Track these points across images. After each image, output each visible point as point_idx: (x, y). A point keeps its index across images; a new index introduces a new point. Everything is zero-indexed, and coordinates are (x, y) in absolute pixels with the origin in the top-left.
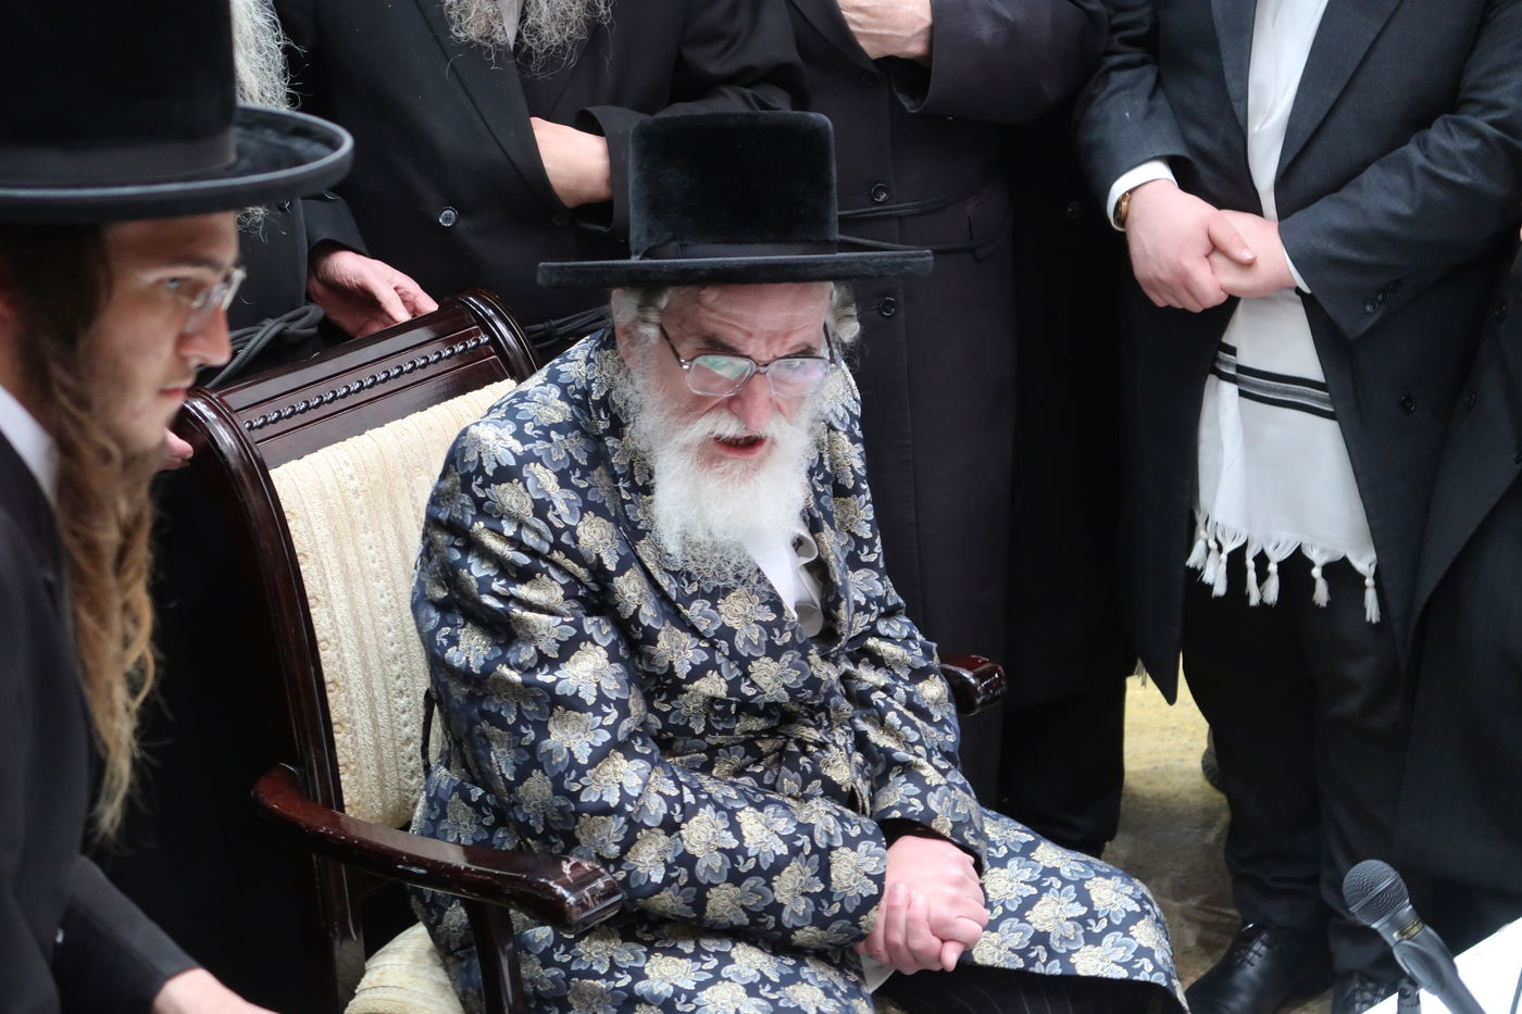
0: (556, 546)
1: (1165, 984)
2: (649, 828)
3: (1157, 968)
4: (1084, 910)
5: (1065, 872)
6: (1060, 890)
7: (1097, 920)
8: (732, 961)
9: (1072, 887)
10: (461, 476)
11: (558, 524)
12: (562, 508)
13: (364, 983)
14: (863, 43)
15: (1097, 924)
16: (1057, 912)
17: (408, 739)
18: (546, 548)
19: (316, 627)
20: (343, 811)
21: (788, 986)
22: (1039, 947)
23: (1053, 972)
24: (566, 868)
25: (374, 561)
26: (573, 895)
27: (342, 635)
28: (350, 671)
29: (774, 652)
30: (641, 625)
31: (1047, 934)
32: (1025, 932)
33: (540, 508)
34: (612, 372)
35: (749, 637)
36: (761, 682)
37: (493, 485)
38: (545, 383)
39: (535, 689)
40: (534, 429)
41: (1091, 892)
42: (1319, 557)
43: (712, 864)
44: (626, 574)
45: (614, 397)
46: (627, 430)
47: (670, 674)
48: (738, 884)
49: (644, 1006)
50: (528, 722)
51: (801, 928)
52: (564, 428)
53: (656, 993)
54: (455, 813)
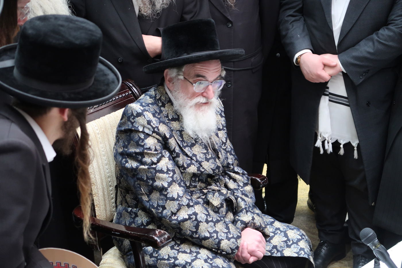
0: (154, 132)
1: (307, 257)
2: (184, 206)
3: (305, 253)
4: (286, 239)
5: (281, 229)
6: (280, 234)
7: (290, 241)
8: (200, 253)
9: (283, 233)
10: (127, 117)
11: (154, 126)
12: (154, 122)
13: (102, 262)
16: (279, 240)
17: (112, 198)
18: (151, 133)
20: (96, 217)
21: (214, 259)
22: (275, 249)
23: (278, 256)
24: (157, 232)
25: (103, 152)
26: (159, 239)
27: (96, 171)
28: (97, 181)
29: (207, 160)
30: (176, 152)
31: (276, 246)
32: (270, 246)
33: (149, 122)
34: (162, 91)
35: (200, 156)
36: (205, 168)
37: (136, 118)
38: (145, 96)
39: (151, 169)
40: (145, 104)
41: (288, 234)
42: (342, 142)
43: (202, 216)
44: (172, 138)
45: (162, 97)
46: (166, 105)
47: (183, 166)
48: (207, 223)
49: (178, 267)
50: (150, 179)
51: (223, 240)
52: (152, 104)
53: (181, 264)
54: (124, 215)
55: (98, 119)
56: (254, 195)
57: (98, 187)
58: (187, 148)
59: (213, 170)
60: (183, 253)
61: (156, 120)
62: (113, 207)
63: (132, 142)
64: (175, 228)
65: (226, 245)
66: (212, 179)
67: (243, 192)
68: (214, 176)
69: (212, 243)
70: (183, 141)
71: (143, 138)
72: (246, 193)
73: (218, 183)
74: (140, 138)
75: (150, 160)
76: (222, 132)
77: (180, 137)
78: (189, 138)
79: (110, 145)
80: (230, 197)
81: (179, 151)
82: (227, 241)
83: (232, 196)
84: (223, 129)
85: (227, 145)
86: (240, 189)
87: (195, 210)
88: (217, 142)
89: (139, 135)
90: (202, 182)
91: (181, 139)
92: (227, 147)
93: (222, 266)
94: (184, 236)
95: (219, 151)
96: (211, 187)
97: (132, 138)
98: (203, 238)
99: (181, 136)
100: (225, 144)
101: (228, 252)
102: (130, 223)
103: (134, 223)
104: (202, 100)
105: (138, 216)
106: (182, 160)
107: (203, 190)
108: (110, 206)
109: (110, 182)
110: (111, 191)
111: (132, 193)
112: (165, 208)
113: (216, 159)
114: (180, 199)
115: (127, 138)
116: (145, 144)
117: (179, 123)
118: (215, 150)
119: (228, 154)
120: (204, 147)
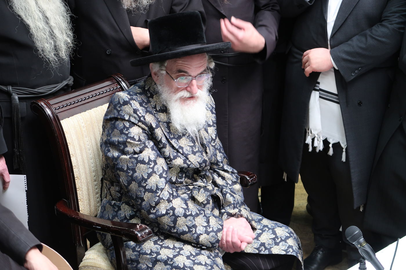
0: (140, 121)
1: (295, 255)
2: (164, 200)
3: (294, 251)
4: (274, 236)
5: (270, 226)
6: (268, 231)
7: (278, 239)
8: (183, 249)
9: (271, 230)
10: (114, 106)
11: (140, 115)
12: (141, 111)
13: (85, 258)
16: (267, 237)
17: (97, 193)
18: (136, 122)
19: (72, 162)
20: (79, 212)
22: (262, 247)
23: (266, 253)
24: (138, 227)
25: (88, 145)
26: (140, 234)
27: (80, 165)
28: (81, 174)
29: (194, 153)
30: (162, 143)
31: (264, 243)
32: (258, 243)
33: (135, 111)
34: (151, 82)
35: (187, 149)
36: (192, 161)
37: (122, 106)
38: (134, 86)
39: (132, 159)
40: (133, 93)
41: (276, 231)
42: (332, 141)
43: (179, 211)
44: (158, 129)
45: (151, 88)
46: (154, 96)
47: (169, 157)
48: (186, 218)
49: (159, 262)
50: (130, 169)
51: (202, 234)
52: (140, 94)
53: (163, 259)
54: (108, 209)
55: (84, 112)
57: (82, 181)
58: (174, 140)
59: (200, 164)
60: (166, 248)
61: (142, 110)
62: (98, 202)
63: (116, 130)
65: (206, 240)
66: (198, 175)
67: (232, 190)
68: (200, 171)
69: (191, 238)
70: (170, 133)
71: (128, 126)
72: (235, 191)
73: (205, 179)
74: (125, 127)
75: (132, 150)
76: (212, 128)
77: (167, 129)
78: (176, 130)
79: (96, 139)
80: (217, 194)
81: (166, 141)
82: (206, 235)
83: (219, 193)
84: (213, 126)
85: (216, 142)
86: (229, 187)
87: (173, 204)
88: (206, 137)
89: (125, 123)
90: (189, 178)
91: (168, 131)
92: (216, 144)
95: (207, 146)
96: (197, 183)
97: (116, 126)
98: (181, 232)
99: (169, 128)
100: (215, 140)
101: (207, 246)
102: (113, 217)
103: (117, 216)
105: (121, 210)
106: (168, 151)
107: (189, 187)
108: (94, 201)
109: (94, 176)
110: (96, 186)
111: (117, 186)
112: (144, 200)
113: (203, 153)
114: (158, 191)
115: (111, 127)
116: (129, 133)
117: (167, 114)
118: (203, 145)
119: (217, 151)
120: (191, 140)
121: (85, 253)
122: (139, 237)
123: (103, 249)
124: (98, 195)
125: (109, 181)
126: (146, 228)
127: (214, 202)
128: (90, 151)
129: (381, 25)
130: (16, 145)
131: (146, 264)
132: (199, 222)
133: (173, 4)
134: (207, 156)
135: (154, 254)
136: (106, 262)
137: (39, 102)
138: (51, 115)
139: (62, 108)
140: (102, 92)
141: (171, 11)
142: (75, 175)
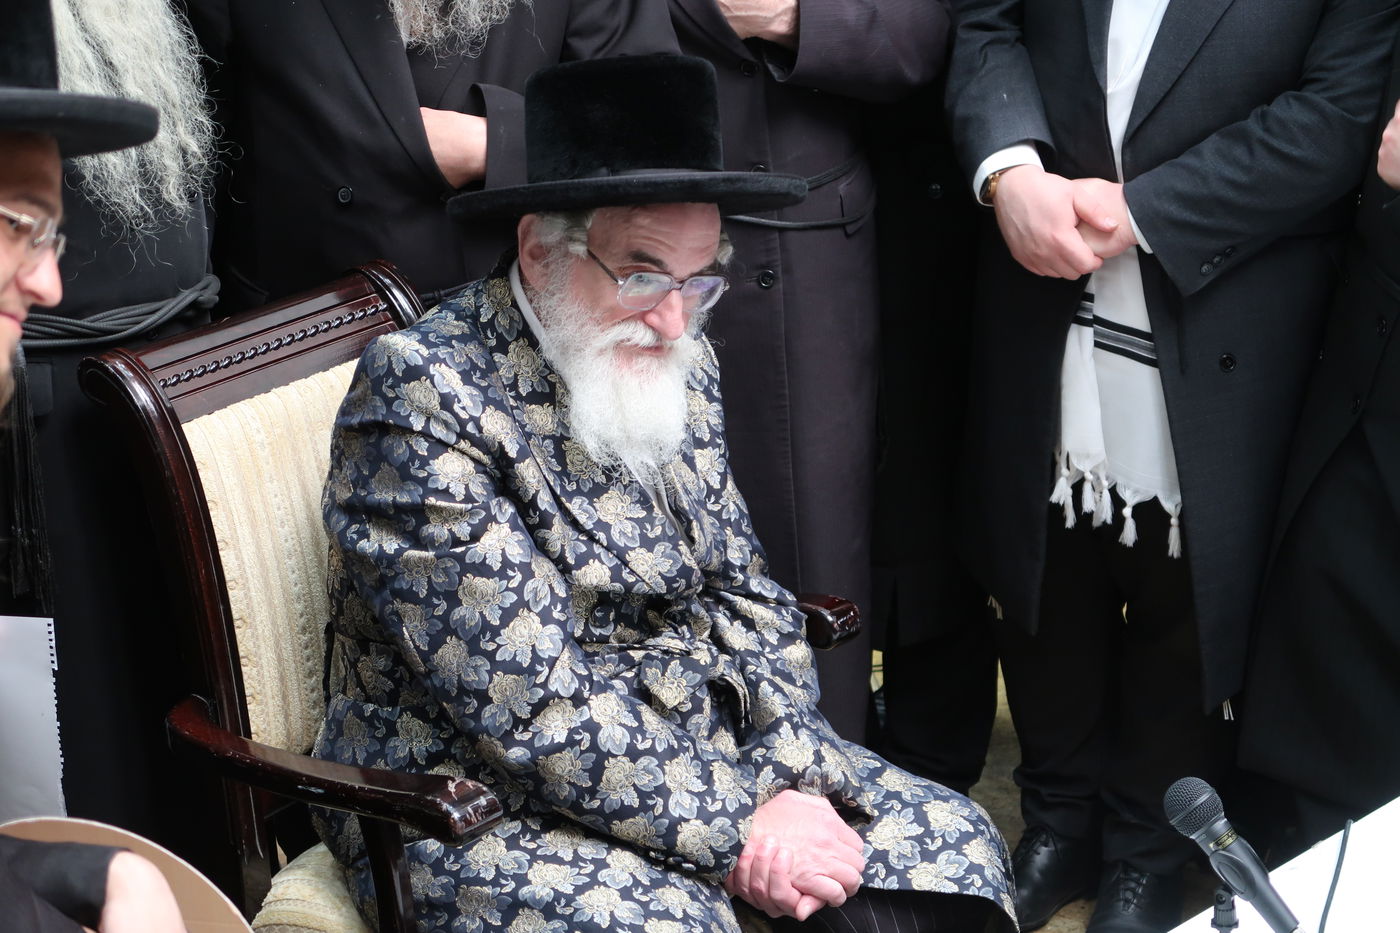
0: (463, 435)
2: (561, 698)
3: (986, 883)
5: (907, 796)
7: (933, 839)
9: (911, 809)
10: (372, 381)
11: (464, 415)
12: (466, 401)
13: (270, 897)
14: (733, 25)
15: (933, 843)
16: (896, 831)
17: (311, 671)
18: (452, 439)
19: (225, 568)
20: (251, 738)
22: (878, 864)
23: (891, 888)
24: (452, 787)
25: (279, 509)
26: (458, 811)
27: (250, 576)
28: (256, 609)
29: (648, 544)
30: (538, 509)
31: (885, 853)
33: (447, 402)
34: (499, 297)
35: (623, 531)
36: (639, 570)
37: (402, 384)
38: (440, 311)
39: (446, 559)
40: (438, 337)
41: (929, 814)
42: (1131, 499)
43: (613, 736)
44: (527, 461)
45: (500, 317)
46: (512, 347)
47: (562, 558)
48: (634, 760)
49: (526, 910)
50: (440, 593)
51: (687, 820)
52: (463, 339)
53: (537, 898)
54: (350, 729)
55: (263, 395)
56: (815, 676)
57: (260, 632)
58: (577, 500)
59: (669, 581)
60: (549, 862)
61: (471, 396)
62: (314, 702)
63: (385, 467)
64: (521, 777)
65: (697, 840)
66: (661, 614)
67: (778, 665)
68: (669, 604)
69: (646, 830)
70: (564, 474)
71: (426, 454)
72: (789, 669)
73: (685, 628)
74: (414, 454)
75: (446, 532)
76: (709, 452)
77: (553, 460)
78: (585, 464)
79: (304, 487)
80: (727, 678)
81: (551, 505)
82: (700, 825)
83: (734, 674)
84: (712, 444)
85: (725, 499)
86: (767, 655)
87: (592, 711)
88: (689, 486)
89: (412, 443)
90: (629, 624)
91: (559, 469)
92: (723, 507)
93: (684, 911)
94: (551, 803)
95: (692, 518)
96: (659, 641)
97: (384, 453)
98: (615, 810)
99: (560, 456)
100: (718, 494)
101: (701, 864)
102: (371, 758)
103: (384, 757)
104: (641, 336)
105: (396, 734)
106: (558, 534)
107: (631, 653)
108: (301, 701)
109: (302, 615)
110: (306, 648)
111: (380, 653)
112: (490, 701)
113: (681, 542)
114: (539, 668)
115: (368, 454)
116: (430, 475)
117: (554, 409)
118: (678, 513)
119: (729, 531)
120: (639, 500)
121: (272, 880)
122: (455, 822)
123: (332, 866)
124: (316, 680)
125: (352, 637)
126: (479, 793)
127: (717, 707)
128: (286, 527)
129: (1297, 98)
130: (21, 511)
131: (481, 918)
132: (678, 777)
133: (570, 32)
134: (692, 552)
135: (508, 880)
136: (344, 909)
137: (107, 362)
138: (151, 407)
139: (187, 380)
140: (326, 326)
141: (566, 52)
142: (234, 612)
